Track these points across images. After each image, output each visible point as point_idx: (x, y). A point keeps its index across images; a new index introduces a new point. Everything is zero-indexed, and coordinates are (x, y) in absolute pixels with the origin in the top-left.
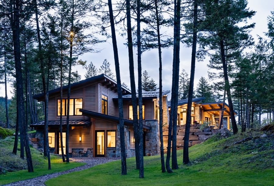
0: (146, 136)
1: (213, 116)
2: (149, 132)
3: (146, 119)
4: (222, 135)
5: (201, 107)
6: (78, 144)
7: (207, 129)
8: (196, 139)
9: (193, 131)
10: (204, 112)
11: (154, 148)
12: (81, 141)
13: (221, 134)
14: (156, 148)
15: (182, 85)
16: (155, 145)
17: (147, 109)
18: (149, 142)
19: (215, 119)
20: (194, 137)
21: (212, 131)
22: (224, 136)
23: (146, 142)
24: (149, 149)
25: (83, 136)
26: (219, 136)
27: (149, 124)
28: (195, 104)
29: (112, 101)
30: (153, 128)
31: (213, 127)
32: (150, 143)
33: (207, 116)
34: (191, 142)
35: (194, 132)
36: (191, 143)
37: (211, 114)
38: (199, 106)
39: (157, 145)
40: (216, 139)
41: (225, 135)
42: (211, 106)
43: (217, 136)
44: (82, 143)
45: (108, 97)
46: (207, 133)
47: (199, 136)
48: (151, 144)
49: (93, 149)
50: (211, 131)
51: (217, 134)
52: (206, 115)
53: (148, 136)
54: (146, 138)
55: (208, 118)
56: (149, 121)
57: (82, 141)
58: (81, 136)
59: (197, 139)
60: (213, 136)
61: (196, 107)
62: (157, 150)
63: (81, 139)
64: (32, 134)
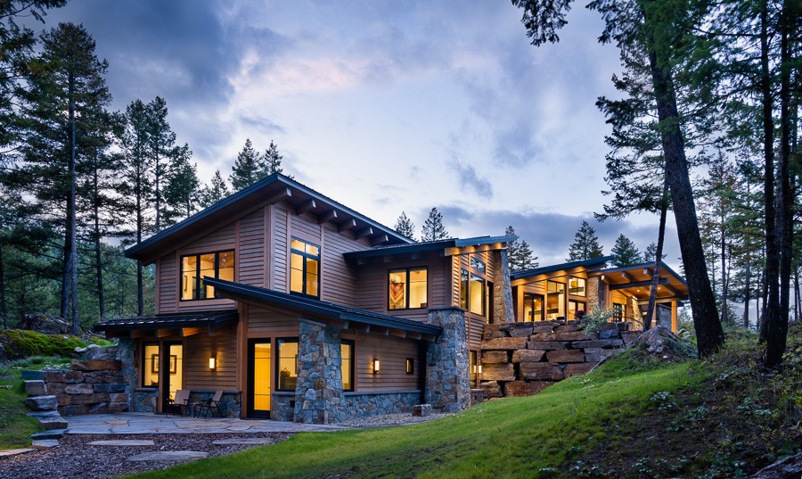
0: (428, 353)
1: (634, 301)
2: (436, 342)
3: (430, 307)
4: (651, 349)
5: (603, 278)
6: (207, 379)
7: (610, 332)
8: (577, 360)
9: (568, 336)
10: (610, 289)
11: (448, 387)
12: (214, 370)
13: (649, 347)
14: (455, 388)
15: (582, 252)
16: (450, 377)
17: (434, 280)
18: (436, 368)
19: (640, 307)
20: (571, 354)
21: (624, 336)
22: (658, 353)
23: (429, 370)
24: (435, 388)
25: (219, 354)
26: (642, 354)
27: (438, 318)
28: (588, 273)
29: (343, 260)
30: (447, 331)
31: (628, 326)
32: (438, 373)
33: (617, 301)
34: (562, 367)
35: (571, 341)
36: (562, 370)
37: (629, 295)
38: (597, 276)
39: (456, 377)
40: (630, 363)
41: (662, 348)
42: (628, 275)
43: (635, 354)
44: (219, 374)
45: (322, 249)
46: (609, 342)
47: (587, 351)
48: (440, 375)
49: (240, 393)
50: (621, 338)
51: (633, 347)
52: (616, 297)
53: (433, 352)
54: (429, 360)
55: (620, 305)
56: (436, 310)
57: (218, 369)
58: (214, 356)
59: (579, 358)
60: (623, 354)
61: (590, 280)
62: (456, 393)
63: (215, 363)
64: (110, 350)
